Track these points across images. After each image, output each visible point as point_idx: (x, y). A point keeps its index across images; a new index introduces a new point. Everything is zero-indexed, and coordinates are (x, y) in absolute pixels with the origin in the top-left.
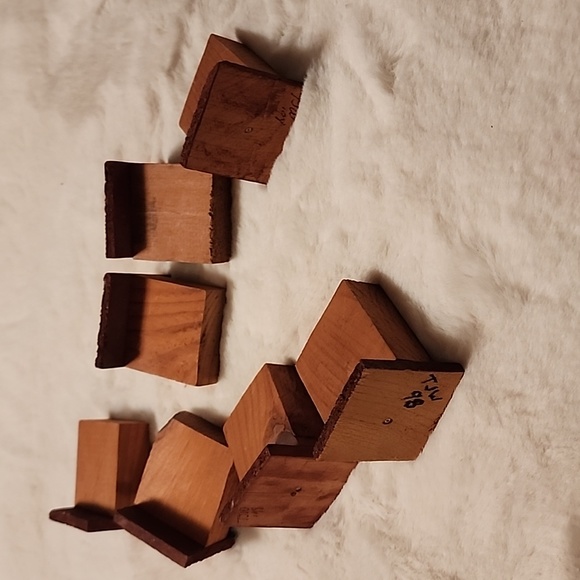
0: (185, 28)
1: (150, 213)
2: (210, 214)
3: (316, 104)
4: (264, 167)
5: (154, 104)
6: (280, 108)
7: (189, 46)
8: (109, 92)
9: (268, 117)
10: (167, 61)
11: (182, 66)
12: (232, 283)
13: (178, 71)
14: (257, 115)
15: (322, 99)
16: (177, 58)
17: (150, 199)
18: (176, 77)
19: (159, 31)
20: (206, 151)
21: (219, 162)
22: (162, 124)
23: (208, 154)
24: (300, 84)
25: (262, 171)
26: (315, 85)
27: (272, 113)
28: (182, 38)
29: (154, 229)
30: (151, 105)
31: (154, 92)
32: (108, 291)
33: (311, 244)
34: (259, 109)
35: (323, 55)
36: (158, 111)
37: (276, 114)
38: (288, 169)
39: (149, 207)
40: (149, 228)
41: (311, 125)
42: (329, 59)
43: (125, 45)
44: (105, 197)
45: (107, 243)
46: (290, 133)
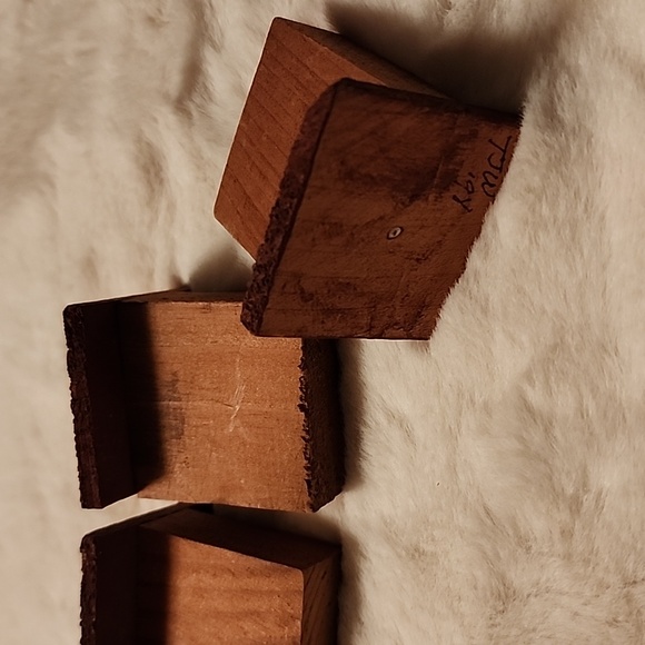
0: (208, 11)
1: (168, 404)
2: (302, 407)
3: (558, 161)
4: (423, 306)
5: (151, 168)
6: (463, 176)
7: (217, 48)
8: (59, 147)
9: (439, 197)
10: (174, 82)
11: (206, 88)
12: (354, 544)
13: (198, 100)
14: (413, 198)
15: (574, 150)
16: (193, 74)
17: (165, 375)
18: (195, 114)
19: (152, 22)
20: (302, 291)
21: (330, 312)
22: (172, 207)
23: (306, 297)
24: (513, 119)
25: (419, 315)
26: (551, 117)
27: (446, 188)
28: (201, 33)
29: (180, 436)
30: (146, 170)
31: (149, 145)
32: (92, 576)
33: (570, 491)
34: (418, 183)
35: (563, 46)
36: (161, 182)
37: (454, 190)
38: (485, 311)
39: (164, 392)
40: (167, 434)
41: (545, 210)
42: (582, 55)
43: (83, 54)
44: (69, 381)
45: (82, 478)
46: (487, 229)
